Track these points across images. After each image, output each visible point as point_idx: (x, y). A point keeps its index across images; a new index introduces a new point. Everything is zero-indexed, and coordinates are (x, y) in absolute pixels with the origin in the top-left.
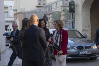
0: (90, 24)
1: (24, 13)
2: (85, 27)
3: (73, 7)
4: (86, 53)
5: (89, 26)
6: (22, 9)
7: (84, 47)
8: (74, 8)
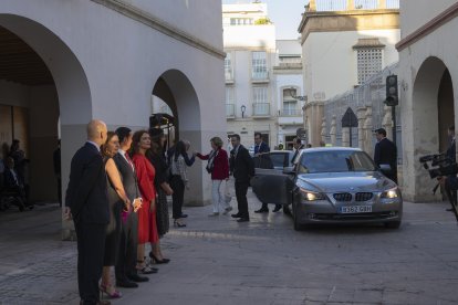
0: (437, 135)
1: (322, 106)
2: (423, 142)
3: (392, 89)
4: (358, 211)
5: (433, 141)
6: (318, 94)
7: (353, 195)
8: (396, 94)
